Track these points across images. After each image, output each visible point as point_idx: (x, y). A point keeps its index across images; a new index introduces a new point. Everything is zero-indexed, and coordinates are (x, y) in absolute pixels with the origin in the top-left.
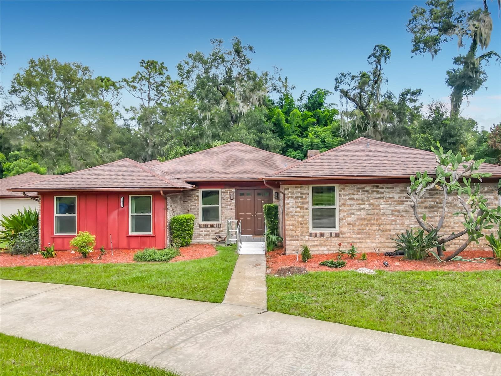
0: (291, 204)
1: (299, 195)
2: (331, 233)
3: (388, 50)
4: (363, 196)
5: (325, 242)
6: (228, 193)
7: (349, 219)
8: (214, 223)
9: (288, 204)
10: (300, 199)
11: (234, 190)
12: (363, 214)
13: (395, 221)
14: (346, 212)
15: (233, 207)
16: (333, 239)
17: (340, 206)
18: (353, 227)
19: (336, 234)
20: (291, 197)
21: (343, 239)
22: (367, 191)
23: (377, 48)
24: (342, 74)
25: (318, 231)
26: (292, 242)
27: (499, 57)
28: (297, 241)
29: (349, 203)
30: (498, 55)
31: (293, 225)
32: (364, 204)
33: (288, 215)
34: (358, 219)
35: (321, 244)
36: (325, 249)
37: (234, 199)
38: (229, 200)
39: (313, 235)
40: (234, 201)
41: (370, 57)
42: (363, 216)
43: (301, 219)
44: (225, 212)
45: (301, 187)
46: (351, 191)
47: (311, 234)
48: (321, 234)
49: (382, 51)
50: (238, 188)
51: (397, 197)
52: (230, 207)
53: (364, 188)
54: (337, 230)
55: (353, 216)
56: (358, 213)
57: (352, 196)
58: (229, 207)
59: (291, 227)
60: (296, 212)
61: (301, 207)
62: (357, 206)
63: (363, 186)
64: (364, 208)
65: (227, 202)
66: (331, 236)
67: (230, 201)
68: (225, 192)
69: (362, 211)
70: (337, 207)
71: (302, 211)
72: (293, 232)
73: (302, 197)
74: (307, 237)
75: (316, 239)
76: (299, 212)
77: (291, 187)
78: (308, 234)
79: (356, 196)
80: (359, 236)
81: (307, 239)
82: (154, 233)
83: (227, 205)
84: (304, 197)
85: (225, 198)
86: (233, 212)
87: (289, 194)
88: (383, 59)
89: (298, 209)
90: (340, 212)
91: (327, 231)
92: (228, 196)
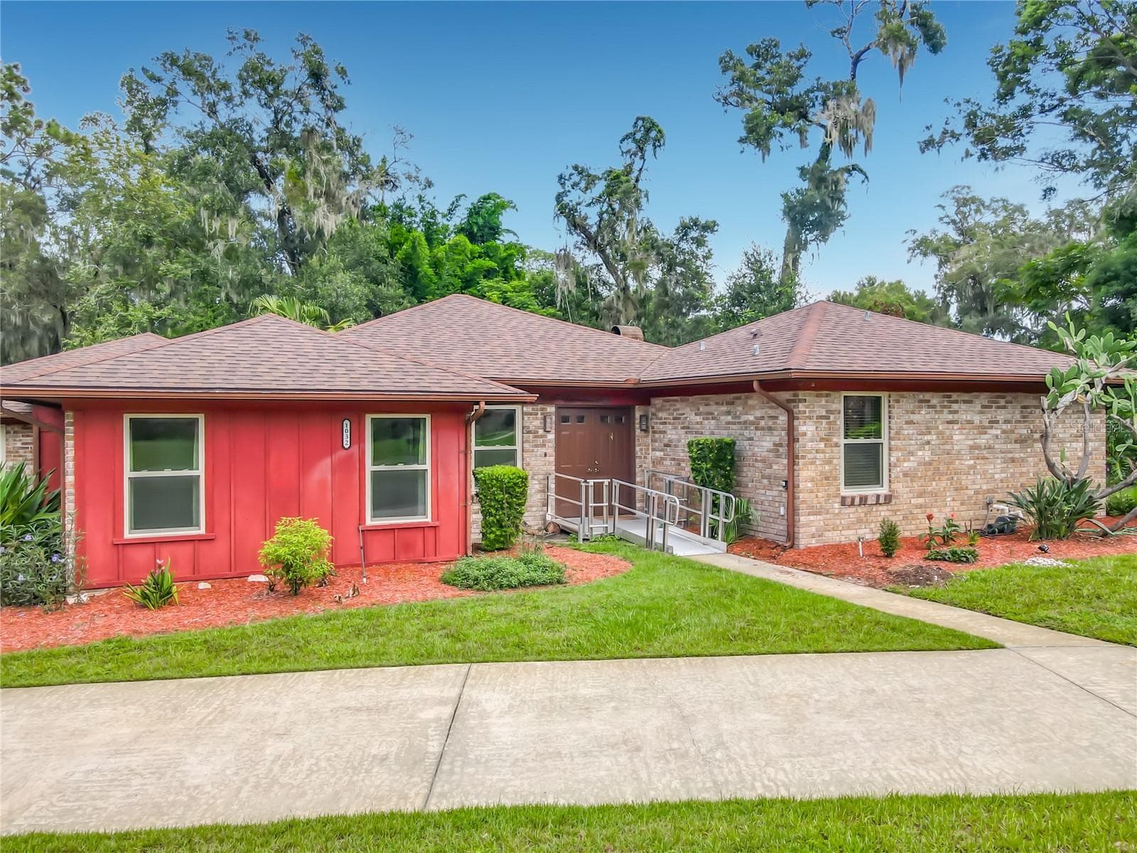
0: (809, 434)
1: (824, 414)
2: (878, 496)
3: (660, 131)
4: (928, 416)
5: (866, 515)
6: (539, 416)
7: (906, 464)
9: (805, 434)
10: (824, 421)
11: (551, 409)
12: (926, 454)
13: (973, 467)
14: (901, 450)
15: (550, 449)
16: (880, 508)
17: (890, 438)
18: (912, 481)
19: (886, 497)
20: (810, 418)
21: (895, 508)
22: (934, 407)
23: (640, 123)
24: (576, 168)
25: (856, 492)
26: (812, 518)
27: (867, 177)
28: (819, 517)
29: (906, 432)
30: (865, 174)
31: (812, 480)
32: (930, 433)
33: (804, 457)
34: (919, 464)
35: (860, 521)
36: (867, 531)
37: (553, 431)
38: (541, 432)
39: (848, 501)
40: (551, 436)
41: (623, 140)
42: (927, 459)
43: (827, 467)
44: (532, 463)
45: (827, 396)
46: (911, 407)
47: (843, 499)
48: (861, 498)
49: (648, 131)
50: (562, 403)
51: (977, 419)
52: (544, 450)
53: (929, 401)
54: (883, 491)
55: (912, 458)
56: (920, 453)
57: (912, 417)
58: (542, 451)
59: (809, 485)
60: (817, 452)
61: (826, 440)
62: (919, 437)
63: (927, 396)
64: (928, 443)
65: (535, 437)
66: (877, 503)
67: (542, 436)
68: (531, 414)
69: (927, 447)
70: (884, 440)
71: (828, 450)
72: (813, 495)
73: (829, 418)
74: (837, 505)
75: (852, 509)
76: (823, 452)
77: (810, 395)
78: (839, 500)
79: (915, 417)
80: (921, 501)
81: (837, 511)
82: (436, 516)
83: (536, 446)
84: (832, 417)
85: (532, 428)
86: (550, 463)
87: (805, 412)
88: (649, 148)
89: (822, 445)
90: (890, 449)
91: (870, 491)
92: (538, 423)
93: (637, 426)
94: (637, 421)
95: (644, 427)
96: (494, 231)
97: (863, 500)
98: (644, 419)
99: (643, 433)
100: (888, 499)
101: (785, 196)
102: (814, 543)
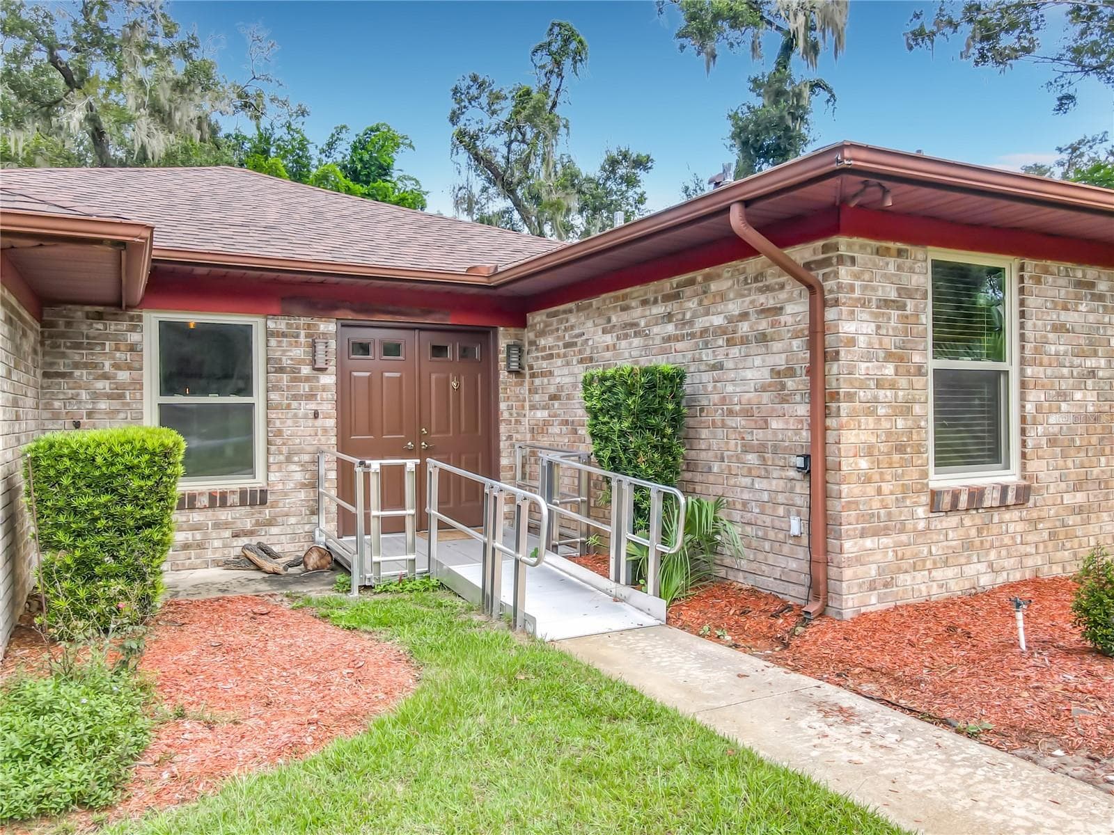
0: (862, 341)
1: (893, 295)
2: (1004, 489)
3: (581, 42)
4: (1091, 318)
5: (979, 531)
6: (302, 339)
7: (1053, 419)
8: (232, 484)
9: (851, 342)
10: (894, 314)
11: (328, 327)
12: (1086, 398)
14: (1043, 387)
15: (328, 406)
16: (1007, 516)
17: (1023, 361)
18: (1064, 457)
19: (1018, 489)
20: (864, 304)
21: (1035, 515)
22: (1100, 297)
23: (556, 30)
24: (474, 79)
25: (961, 480)
26: (869, 543)
27: (833, 96)
28: (885, 541)
29: (1052, 349)
30: (830, 91)
31: (869, 451)
32: (1095, 354)
33: (850, 397)
34: (1077, 418)
35: (967, 545)
36: (982, 567)
37: (332, 369)
38: (306, 370)
39: (946, 501)
40: (329, 379)
41: (536, 51)
42: (1091, 409)
43: (900, 423)
44: (287, 432)
45: (900, 253)
46: (1061, 294)
47: (935, 495)
48: (971, 495)
49: (567, 41)
50: (350, 315)
52: (312, 406)
53: (1092, 285)
54: (1011, 477)
55: (1064, 406)
56: (1078, 395)
57: (1065, 317)
58: (306, 407)
59: (864, 464)
60: (879, 385)
61: (897, 357)
62: (1077, 361)
63: (1091, 273)
64: (1092, 373)
65: (294, 380)
66: (1004, 505)
67: (307, 379)
68: (284, 335)
69: (1090, 383)
70: (1011, 364)
71: (903, 382)
72: (870, 489)
73: (903, 307)
74: (921, 512)
75: (953, 520)
76: (893, 387)
77: (862, 247)
78: (925, 499)
79: (1069, 318)
80: (1080, 497)
81: (921, 525)
83: (295, 398)
84: (910, 305)
85: (286, 362)
86: (325, 430)
87: (852, 288)
88: (567, 63)
89: (889, 370)
90: (1023, 385)
91: (986, 478)
92: (299, 352)
93: (502, 364)
94: (502, 356)
95: (514, 366)
96: (384, 170)
97: (976, 497)
98: (514, 351)
99: (513, 379)
100: (1024, 494)
101: (734, 117)
102: (874, 604)
